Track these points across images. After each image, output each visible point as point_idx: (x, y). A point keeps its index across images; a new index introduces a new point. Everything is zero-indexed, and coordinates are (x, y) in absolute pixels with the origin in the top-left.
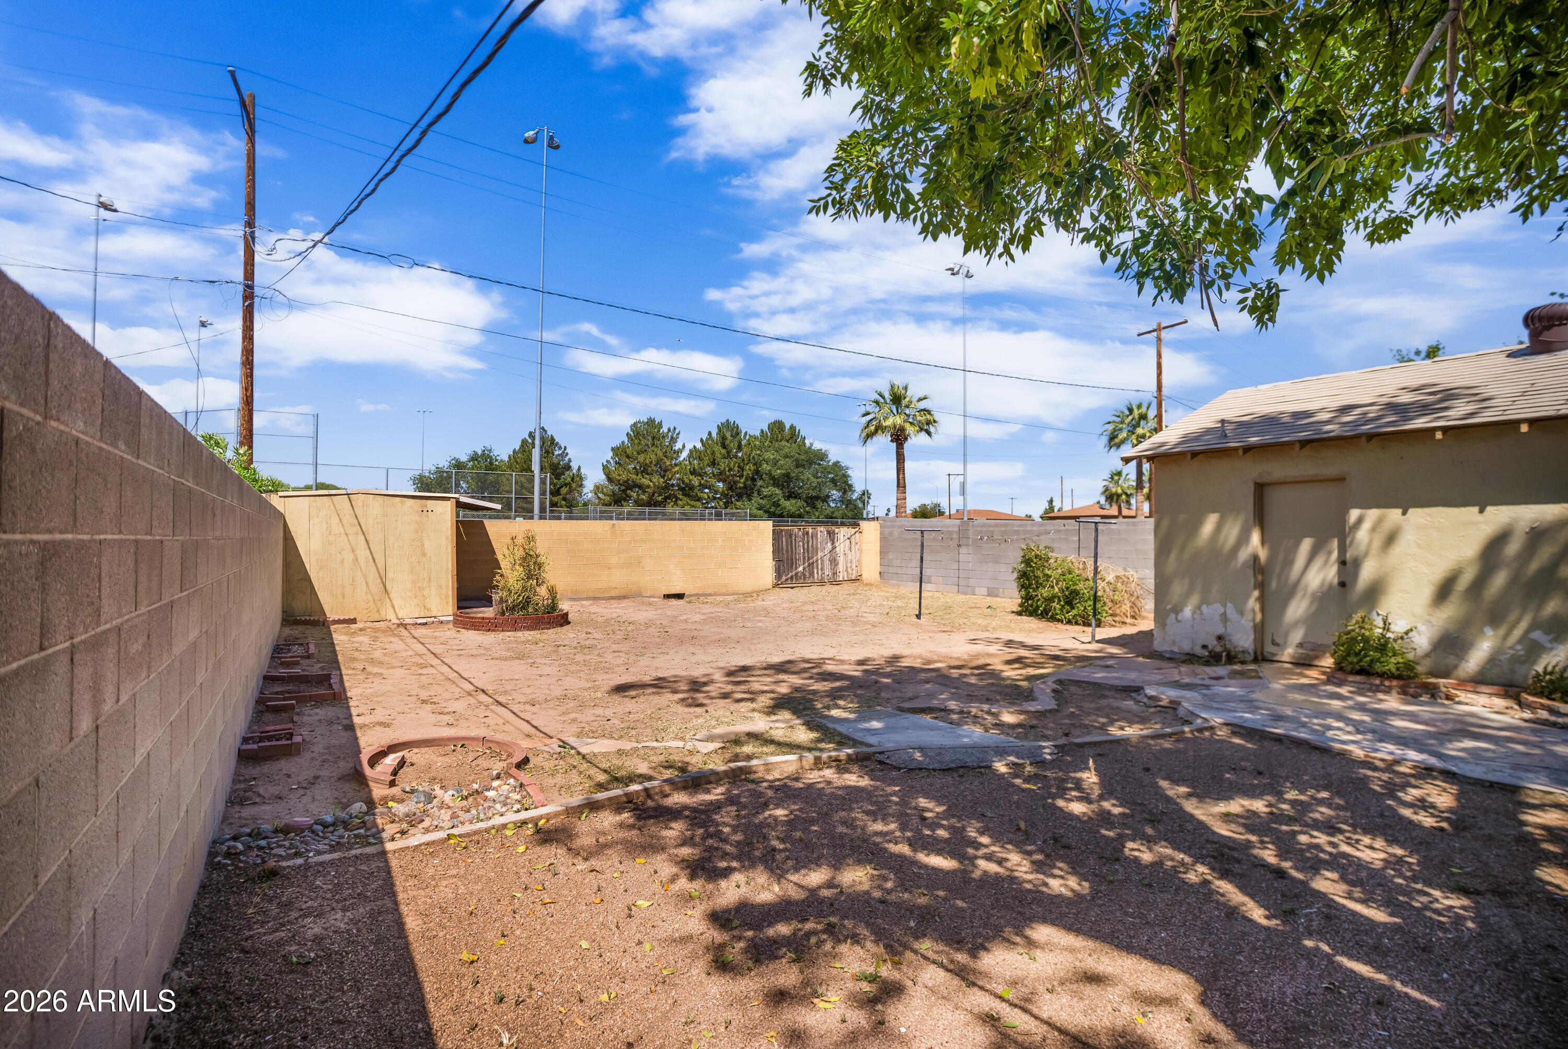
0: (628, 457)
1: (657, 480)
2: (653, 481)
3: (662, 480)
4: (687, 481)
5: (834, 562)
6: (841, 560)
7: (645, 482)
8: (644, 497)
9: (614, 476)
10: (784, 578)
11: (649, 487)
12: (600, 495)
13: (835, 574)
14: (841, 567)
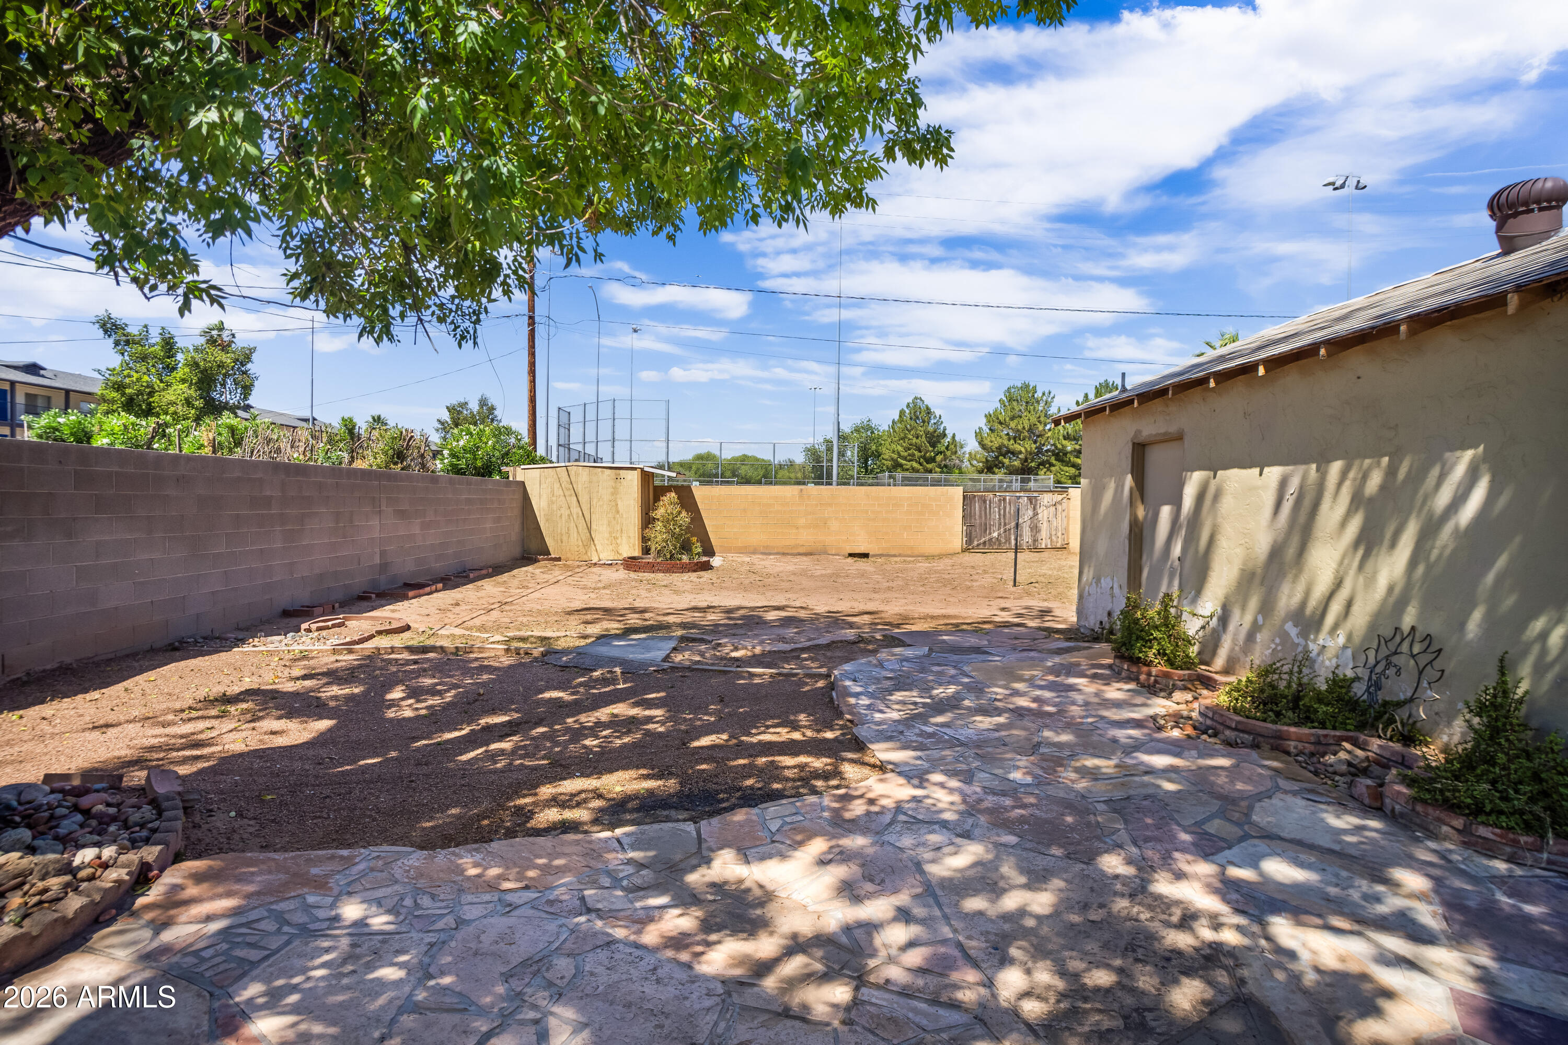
0: (1001, 423)
1: (1030, 446)
2: (1025, 447)
3: (1034, 446)
4: (1059, 446)
5: (1035, 529)
6: (1044, 527)
7: (1017, 447)
8: (1017, 463)
9: (987, 442)
10: (976, 543)
11: (1020, 452)
12: (975, 462)
13: (1035, 541)
14: (1044, 534)
